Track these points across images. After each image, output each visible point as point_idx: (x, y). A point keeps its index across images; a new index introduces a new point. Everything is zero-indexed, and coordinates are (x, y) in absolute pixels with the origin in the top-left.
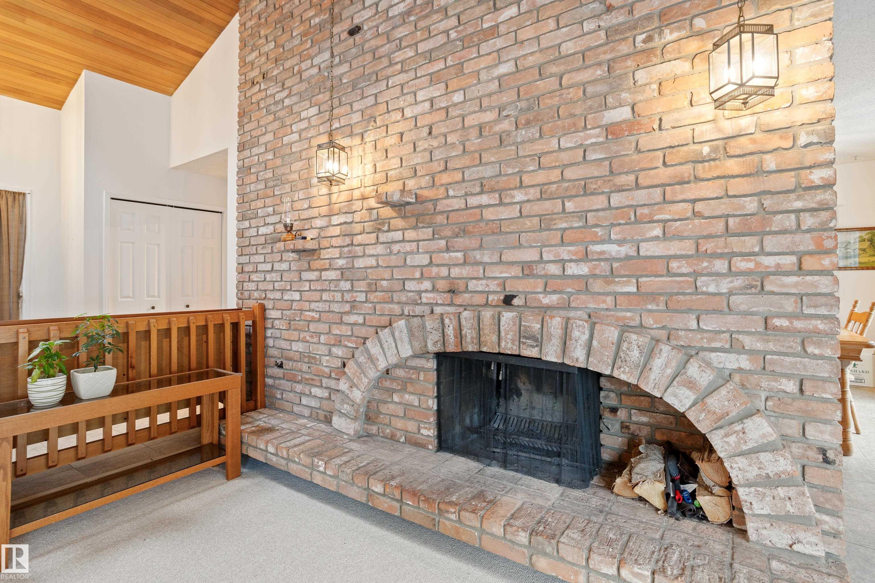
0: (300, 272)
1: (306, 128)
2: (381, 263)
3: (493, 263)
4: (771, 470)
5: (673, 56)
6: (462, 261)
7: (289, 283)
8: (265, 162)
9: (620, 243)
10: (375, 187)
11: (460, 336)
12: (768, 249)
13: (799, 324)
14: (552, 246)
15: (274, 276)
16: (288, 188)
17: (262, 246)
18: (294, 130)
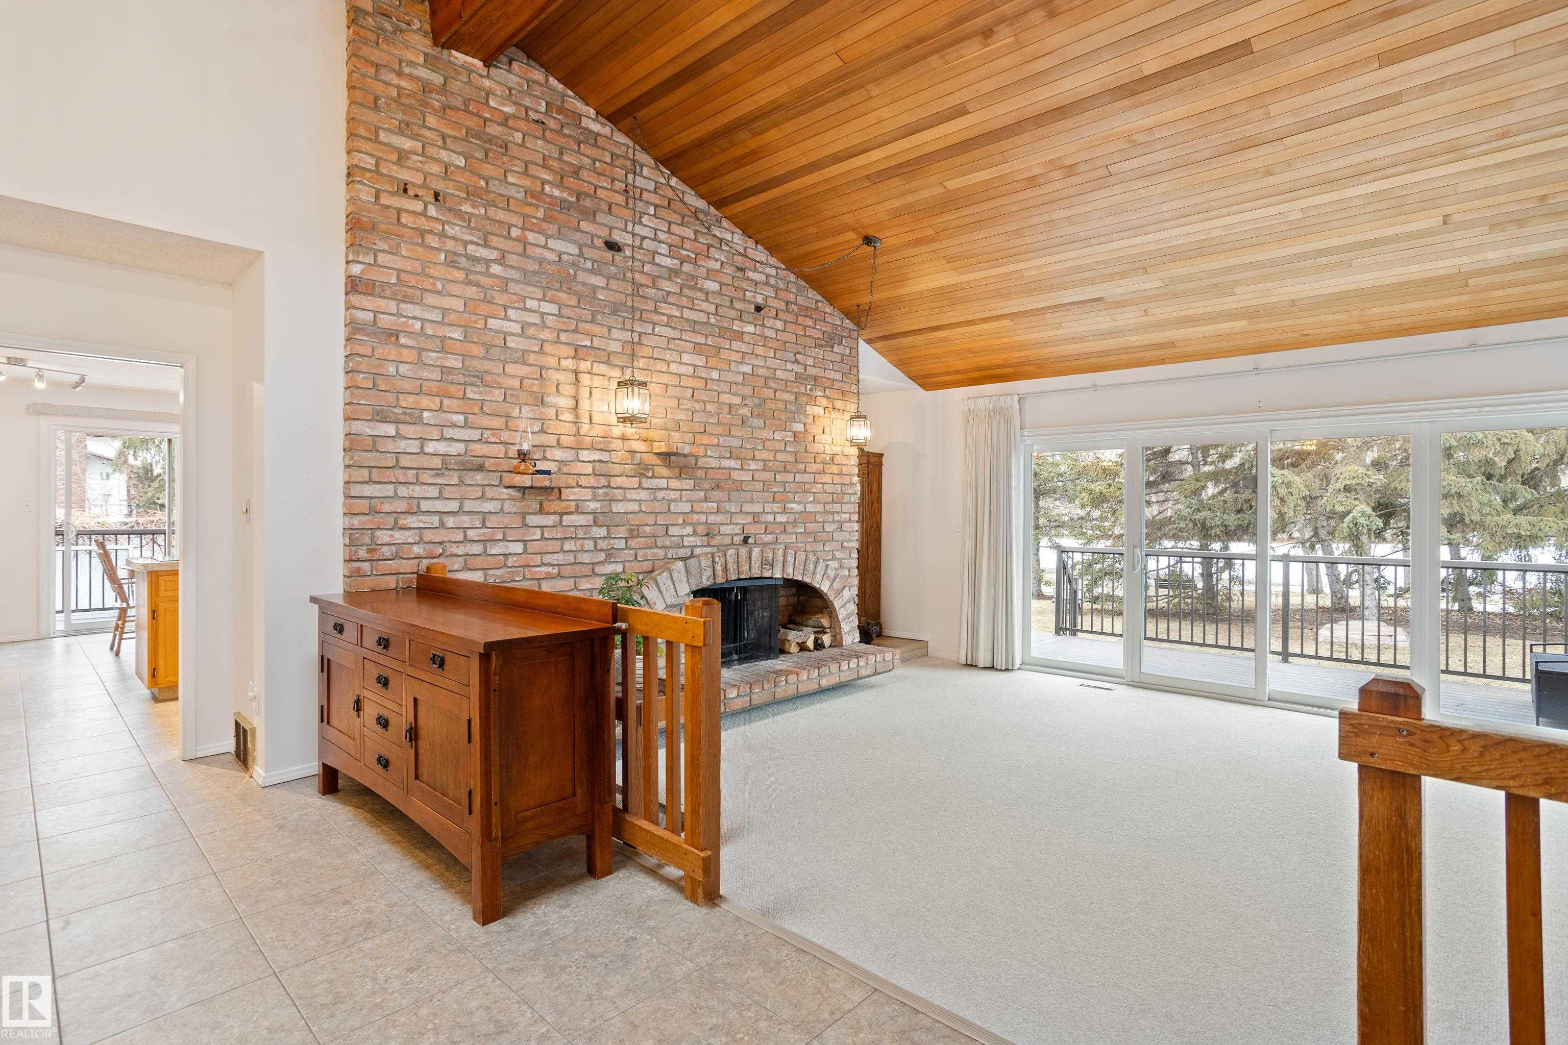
0: (524, 515)
2: (643, 508)
5: (818, 404)
6: (716, 510)
7: (500, 531)
11: (726, 569)
15: (466, 520)
16: (498, 395)
17: (433, 472)
18: (513, 317)
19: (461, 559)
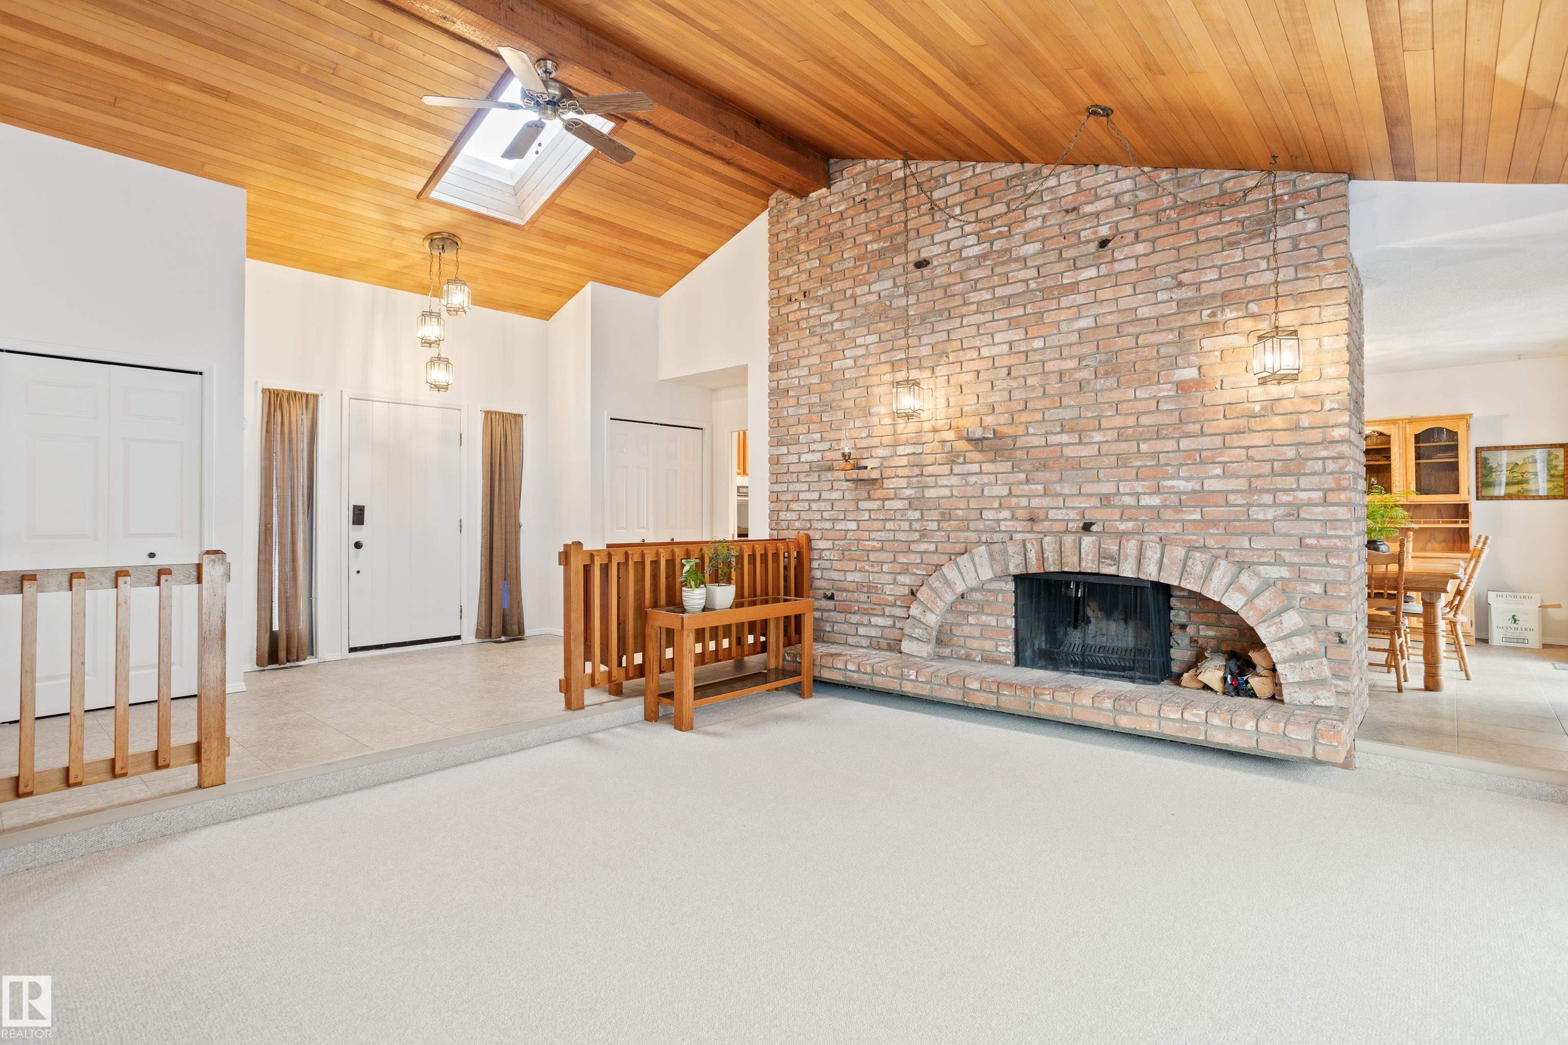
0: (857, 501)
1: (863, 355)
2: (955, 493)
3: (1072, 495)
4: (1300, 648)
5: (1232, 331)
6: (1042, 493)
7: (842, 513)
8: (809, 386)
9: (1188, 479)
10: (949, 421)
11: (1042, 558)
12: (1302, 486)
13: (1324, 543)
14: (1128, 481)
15: (823, 506)
16: (840, 415)
17: (805, 474)
18: (848, 356)
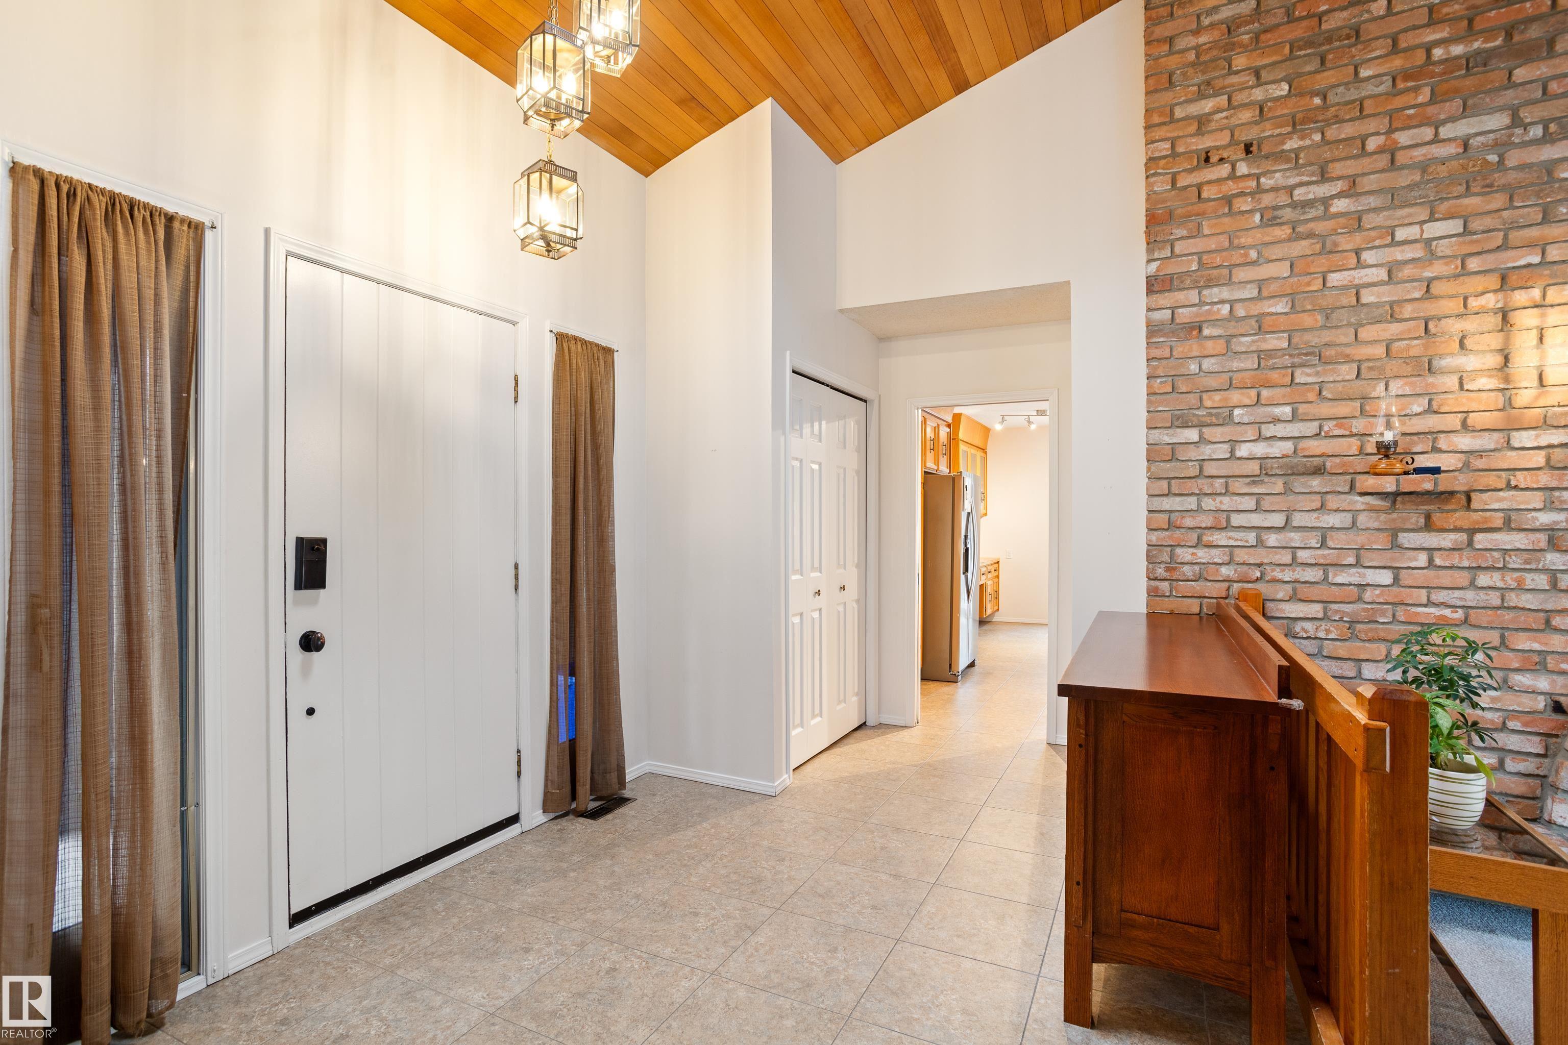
0: (1394, 533)
1: (1413, 260)
7: (1351, 553)
8: (1259, 318)
15: (1296, 538)
16: (1347, 371)
17: (1248, 480)
18: (1370, 261)
19: (1289, 587)
